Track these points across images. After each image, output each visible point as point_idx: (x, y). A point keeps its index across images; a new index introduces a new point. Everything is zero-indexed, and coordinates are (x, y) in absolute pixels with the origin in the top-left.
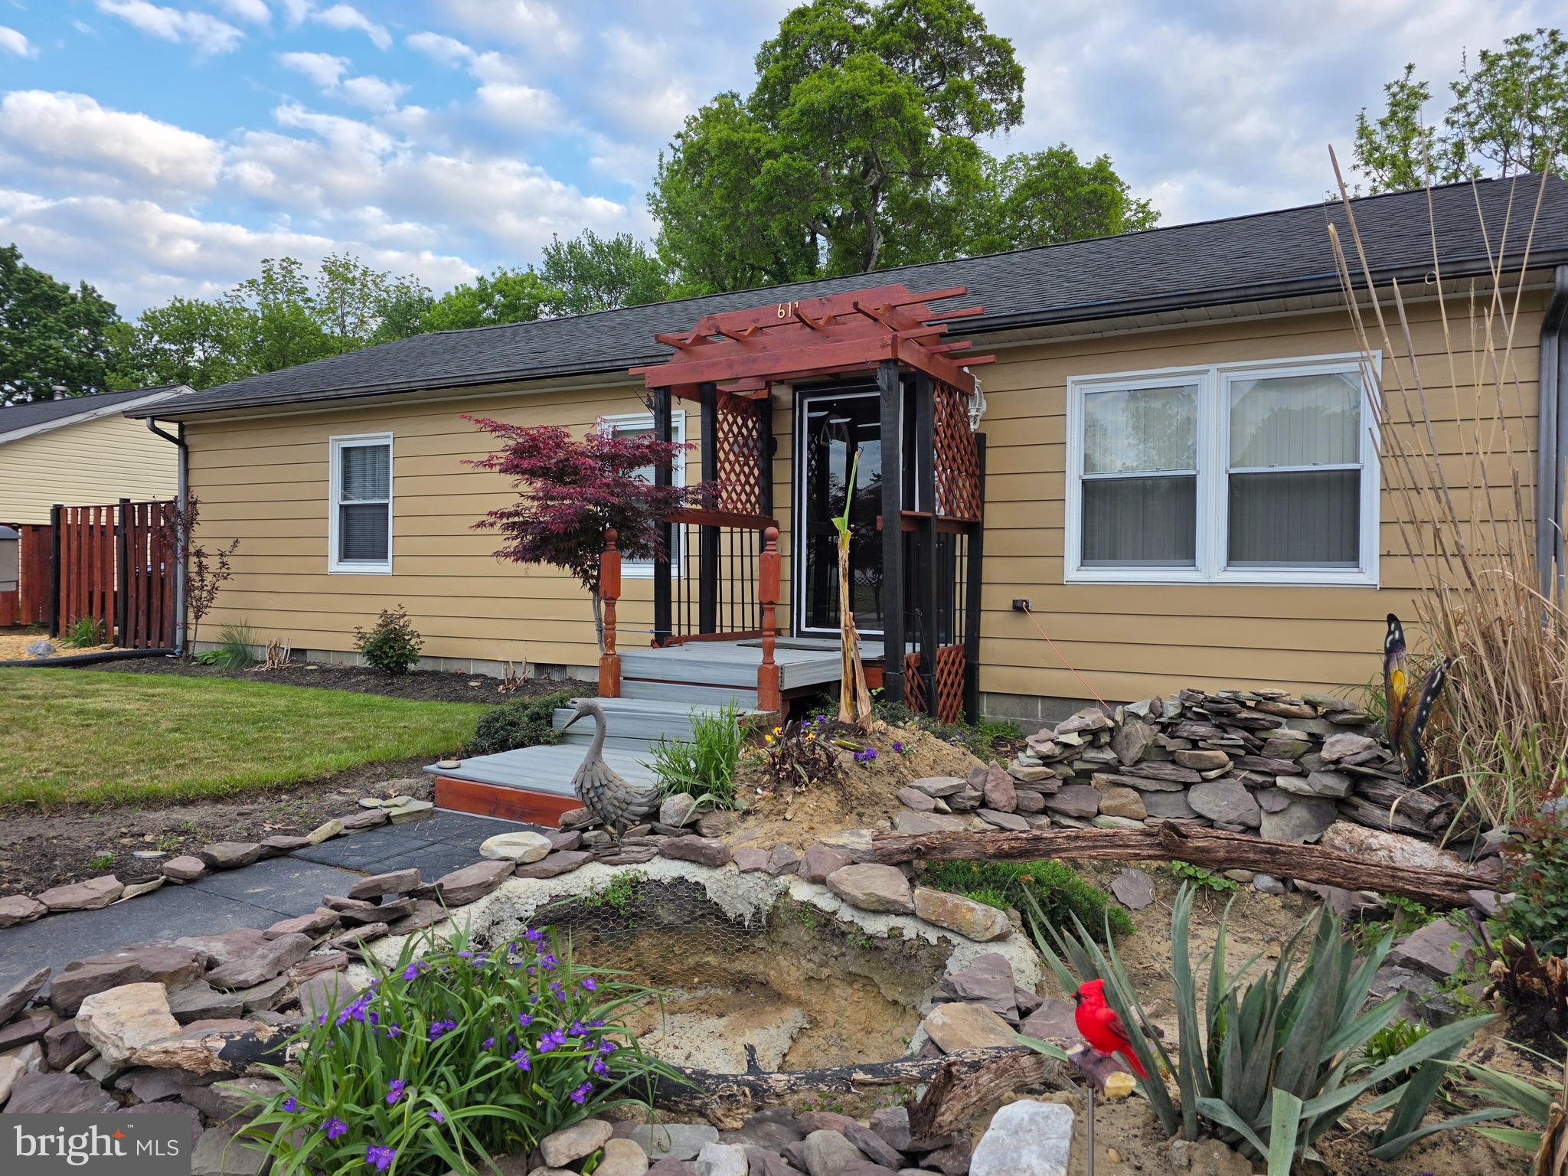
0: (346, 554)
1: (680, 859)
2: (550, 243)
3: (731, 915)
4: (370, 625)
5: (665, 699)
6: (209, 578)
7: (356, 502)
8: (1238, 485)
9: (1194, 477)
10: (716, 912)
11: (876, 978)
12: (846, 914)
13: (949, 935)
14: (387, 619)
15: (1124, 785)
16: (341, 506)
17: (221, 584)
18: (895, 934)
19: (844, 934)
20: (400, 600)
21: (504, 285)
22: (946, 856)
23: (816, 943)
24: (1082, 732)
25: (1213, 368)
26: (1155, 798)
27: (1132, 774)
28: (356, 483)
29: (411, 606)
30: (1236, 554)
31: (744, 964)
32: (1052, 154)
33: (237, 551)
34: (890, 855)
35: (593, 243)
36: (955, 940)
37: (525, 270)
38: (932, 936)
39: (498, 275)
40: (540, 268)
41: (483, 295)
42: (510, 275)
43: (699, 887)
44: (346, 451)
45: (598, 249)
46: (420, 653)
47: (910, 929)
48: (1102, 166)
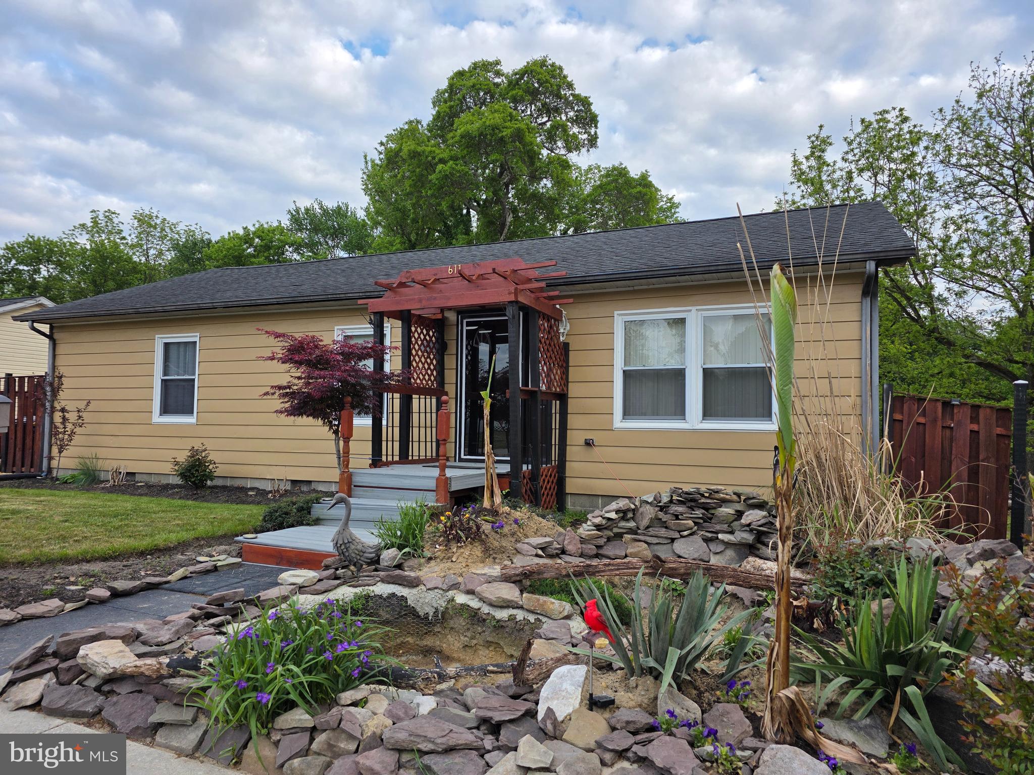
0: (166, 410)
1: (393, 583)
2: (292, 207)
3: (421, 614)
4: (183, 457)
5: (378, 498)
6: (69, 427)
7: (173, 377)
8: (708, 374)
9: (684, 369)
10: (413, 612)
11: (502, 643)
12: (486, 609)
13: (540, 617)
14: (194, 452)
15: (640, 541)
16: (162, 380)
17: (78, 430)
18: (512, 618)
19: (484, 620)
20: (202, 440)
21: (261, 233)
22: (541, 577)
23: (469, 626)
24: (617, 512)
25: (694, 309)
26: (656, 547)
27: (644, 535)
28: (172, 367)
29: (209, 444)
30: (707, 413)
31: (429, 641)
32: (614, 169)
33: (90, 408)
34: (510, 577)
35: (321, 208)
36: (544, 619)
37: (275, 224)
38: (532, 618)
39: (257, 226)
40: (286, 222)
41: (247, 239)
42: (265, 226)
43: (404, 598)
44: (167, 346)
45: (325, 211)
46: (215, 474)
47: (520, 615)
48: (644, 177)
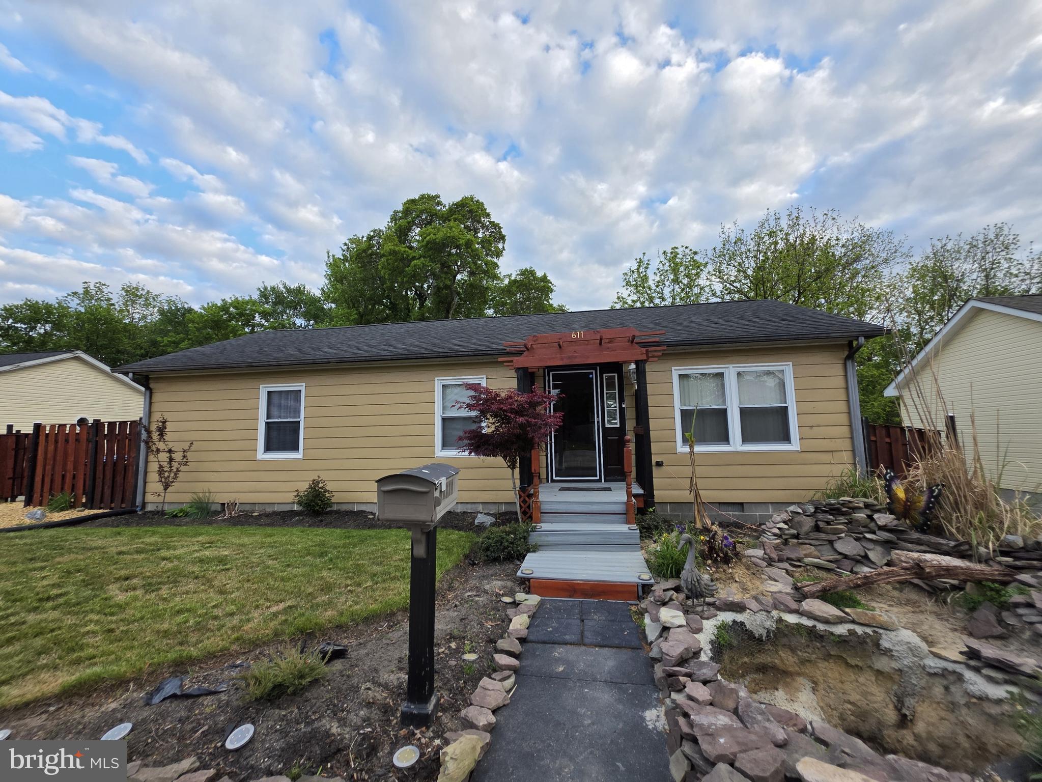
0: (268, 448)
2: (261, 286)
7: (277, 420)
8: (744, 412)
9: (726, 410)
11: (844, 656)
12: (821, 627)
13: (876, 629)
16: (267, 423)
17: (183, 468)
18: (852, 633)
19: (822, 637)
20: (318, 473)
21: (237, 304)
23: (808, 643)
24: (785, 522)
25: (731, 366)
26: (819, 548)
27: (806, 539)
28: (275, 411)
29: (324, 476)
30: (746, 439)
31: (763, 659)
33: (193, 448)
35: (285, 287)
36: (881, 631)
37: (247, 298)
38: (869, 631)
39: (233, 299)
40: (256, 296)
41: (225, 308)
42: (239, 299)
44: (269, 393)
46: (333, 501)
47: (859, 630)
